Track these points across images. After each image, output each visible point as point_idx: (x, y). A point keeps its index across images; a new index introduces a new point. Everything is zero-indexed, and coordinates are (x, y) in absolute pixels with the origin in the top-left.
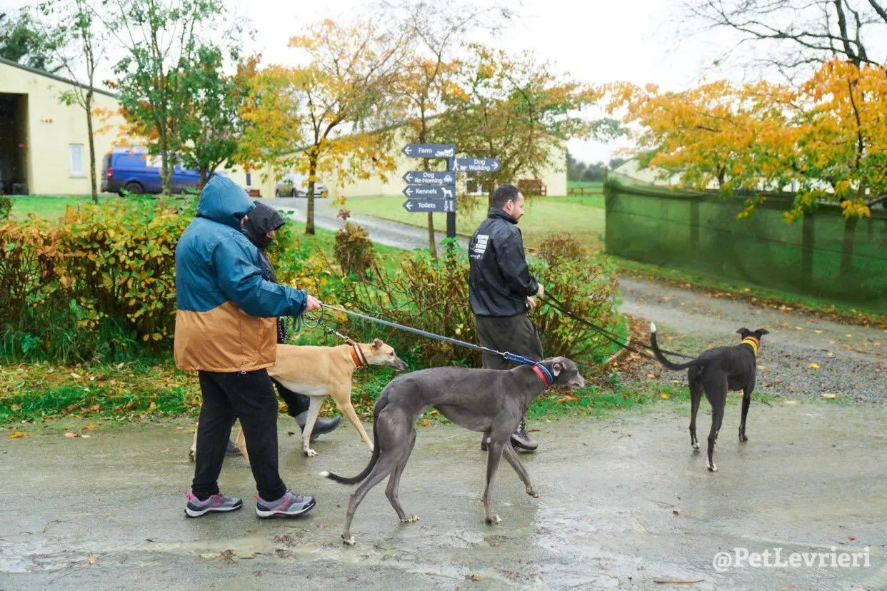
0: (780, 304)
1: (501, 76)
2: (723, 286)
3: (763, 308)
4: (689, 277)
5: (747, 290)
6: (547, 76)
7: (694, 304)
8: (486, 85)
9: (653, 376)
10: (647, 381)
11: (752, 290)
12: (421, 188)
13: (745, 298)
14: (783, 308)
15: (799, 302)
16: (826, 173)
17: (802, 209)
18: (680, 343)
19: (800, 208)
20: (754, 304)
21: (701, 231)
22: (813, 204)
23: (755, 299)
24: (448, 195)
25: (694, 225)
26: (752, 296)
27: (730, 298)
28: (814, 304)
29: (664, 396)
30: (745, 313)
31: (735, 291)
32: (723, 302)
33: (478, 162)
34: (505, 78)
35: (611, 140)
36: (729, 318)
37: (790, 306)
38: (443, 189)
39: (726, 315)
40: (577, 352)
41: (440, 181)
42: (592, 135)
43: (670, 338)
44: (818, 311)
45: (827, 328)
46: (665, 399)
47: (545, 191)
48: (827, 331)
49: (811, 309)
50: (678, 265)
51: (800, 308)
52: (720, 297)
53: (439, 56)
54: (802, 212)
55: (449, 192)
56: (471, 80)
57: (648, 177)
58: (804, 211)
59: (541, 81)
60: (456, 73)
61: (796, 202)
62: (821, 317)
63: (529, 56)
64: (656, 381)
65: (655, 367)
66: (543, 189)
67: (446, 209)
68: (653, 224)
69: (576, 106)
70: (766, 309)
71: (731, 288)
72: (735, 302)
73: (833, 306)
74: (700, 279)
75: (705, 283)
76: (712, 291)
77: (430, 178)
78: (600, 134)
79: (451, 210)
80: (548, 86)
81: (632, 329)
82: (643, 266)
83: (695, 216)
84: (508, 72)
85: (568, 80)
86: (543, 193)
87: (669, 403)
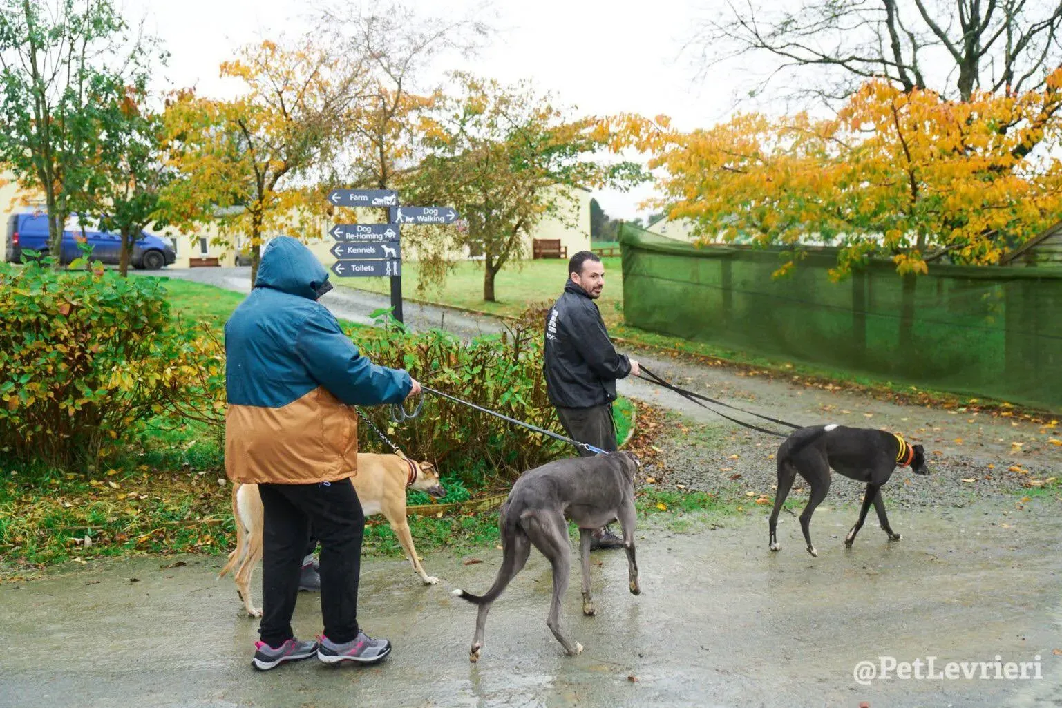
0: (826, 383)
1: (497, 112)
2: (759, 362)
3: (805, 387)
4: (719, 352)
5: (788, 366)
6: (550, 110)
7: (722, 386)
8: (477, 124)
9: (653, 480)
10: (645, 487)
11: (794, 366)
12: (355, 246)
13: (785, 376)
14: (830, 387)
15: (849, 380)
16: (875, 222)
17: (850, 266)
18: (695, 435)
19: (847, 264)
20: (795, 383)
21: (735, 295)
22: (862, 259)
23: (797, 377)
24: (390, 254)
25: (727, 289)
26: (794, 374)
27: (767, 377)
28: (867, 381)
29: (661, 507)
30: (782, 395)
31: (774, 367)
32: (758, 381)
33: (429, 211)
34: (501, 115)
35: (632, 188)
36: (763, 401)
37: (839, 385)
38: (384, 246)
39: (760, 398)
40: (556, 451)
41: (380, 237)
42: (608, 184)
43: (685, 429)
44: (871, 389)
45: (879, 411)
46: (661, 511)
47: (565, 253)
48: (879, 414)
49: (862, 387)
50: (707, 338)
51: (850, 386)
52: (755, 375)
53: (399, 84)
54: (849, 270)
55: (392, 250)
56: (457, 117)
57: (679, 232)
58: (852, 268)
59: (544, 117)
60: (439, 108)
61: (840, 257)
62: (874, 397)
63: (527, 86)
64: (656, 487)
65: (658, 468)
66: (563, 250)
67: (388, 272)
68: (678, 288)
69: (587, 147)
70: (809, 390)
71: (769, 365)
72: (773, 382)
73: (890, 383)
74: (733, 354)
75: (739, 359)
76: (747, 369)
77: (366, 233)
78: (617, 181)
79: (395, 273)
80: (553, 122)
81: (639, 419)
82: (665, 340)
83: (727, 277)
84: (503, 108)
85: (577, 117)
86: (563, 256)
87: (667, 515)
